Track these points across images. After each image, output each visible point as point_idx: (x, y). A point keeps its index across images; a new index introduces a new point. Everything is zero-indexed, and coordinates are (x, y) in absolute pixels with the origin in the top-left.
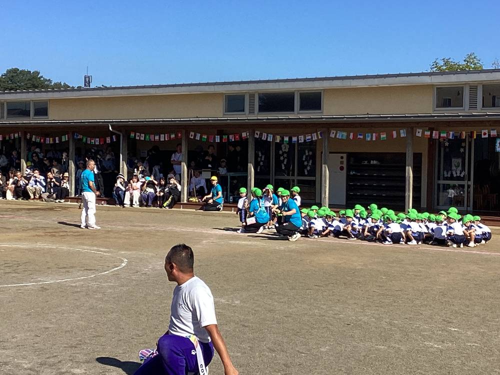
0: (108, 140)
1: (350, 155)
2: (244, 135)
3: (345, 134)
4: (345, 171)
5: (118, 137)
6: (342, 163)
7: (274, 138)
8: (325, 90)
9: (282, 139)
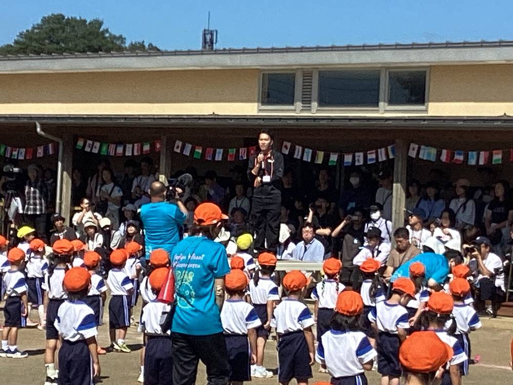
0: (40, 152)
3: (433, 151)
7: (314, 156)
8: (433, 68)
9: (327, 158)
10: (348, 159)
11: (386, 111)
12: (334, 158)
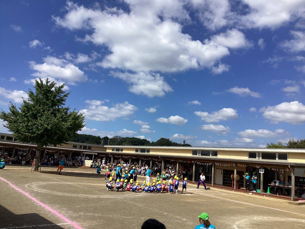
0: (159, 160)
1: (224, 170)
2: (193, 162)
3: (218, 164)
4: (222, 175)
5: (162, 160)
6: (222, 172)
7: (200, 163)
8: (218, 151)
9: (202, 164)
10: (205, 164)
11: (211, 157)
12: (203, 164)
